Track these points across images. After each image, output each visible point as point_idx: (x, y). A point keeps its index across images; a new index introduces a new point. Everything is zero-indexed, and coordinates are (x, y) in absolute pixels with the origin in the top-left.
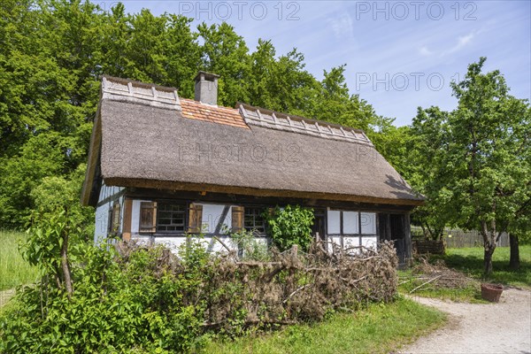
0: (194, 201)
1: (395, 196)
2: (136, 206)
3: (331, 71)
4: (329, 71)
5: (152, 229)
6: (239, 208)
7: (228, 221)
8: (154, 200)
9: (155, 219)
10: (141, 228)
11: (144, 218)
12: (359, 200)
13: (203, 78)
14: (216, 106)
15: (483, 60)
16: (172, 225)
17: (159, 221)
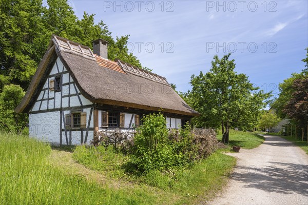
0: (121, 111)
1: (190, 112)
2: (100, 113)
3: (121, 38)
4: (120, 38)
5: (106, 125)
6: (138, 116)
7: (133, 122)
8: (106, 110)
9: (108, 120)
10: (102, 125)
11: (104, 120)
12: (178, 113)
13: (101, 43)
14: (107, 60)
15: (230, 54)
16: (113, 123)
17: (110, 122)
